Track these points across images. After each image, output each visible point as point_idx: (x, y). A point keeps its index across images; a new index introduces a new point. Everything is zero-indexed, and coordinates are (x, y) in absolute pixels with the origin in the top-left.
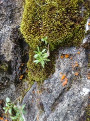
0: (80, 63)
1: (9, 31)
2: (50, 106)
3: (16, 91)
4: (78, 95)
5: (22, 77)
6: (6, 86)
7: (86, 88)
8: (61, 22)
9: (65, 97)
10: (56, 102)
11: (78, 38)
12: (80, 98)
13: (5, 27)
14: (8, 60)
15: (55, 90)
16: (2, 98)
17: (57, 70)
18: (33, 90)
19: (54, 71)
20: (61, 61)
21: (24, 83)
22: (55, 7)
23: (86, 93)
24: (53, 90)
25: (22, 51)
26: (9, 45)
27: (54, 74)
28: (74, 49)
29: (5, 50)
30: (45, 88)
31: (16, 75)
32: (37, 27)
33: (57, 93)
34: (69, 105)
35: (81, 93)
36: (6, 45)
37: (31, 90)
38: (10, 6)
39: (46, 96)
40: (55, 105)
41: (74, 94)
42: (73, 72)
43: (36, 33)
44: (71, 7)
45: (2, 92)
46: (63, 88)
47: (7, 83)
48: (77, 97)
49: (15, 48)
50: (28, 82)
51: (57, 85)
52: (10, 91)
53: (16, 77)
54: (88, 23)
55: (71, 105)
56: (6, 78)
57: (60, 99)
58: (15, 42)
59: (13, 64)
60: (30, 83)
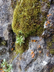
0: (42, 46)
1: (7, 26)
2: (24, 68)
3: (10, 56)
4: (40, 65)
5: (13, 49)
6: (4, 53)
7: (45, 61)
8: (28, 23)
9: (33, 64)
10: (28, 66)
11: (39, 32)
12: (41, 66)
13: (5, 24)
14: (6, 40)
15: (28, 59)
16: (2, 59)
17: (29, 48)
18: (18, 57)
19: (28, 49)
20: (32, 43)
21: (14, 53)
22: (25, 16)
23: (45, 64)
24: (27, 59)
25: (13, 36)
26: (6, 32)
27: (28, 50)
28: (38, 38)
29: (4, 35)
30: (23, 57)
31: (10, 48)
32: (18, 25)
33: (28, 61)
34: (34, 69)
35: (42, 64)
36: (5, 32)
37: (16, 57)
38: (7, 14)
39: (22, 62)
40: (27, 68)
41: (38, 63)
42: (38, 51)
43: (18, 28)
44: (34, 16)
45: (2, 56)
46: (32, 59)
47: (5, 51)
48: (39, 66)
49: (9, 34)
50: (16, 52)
51: (29, 56)
52: (7, 56)
53: (9, 49)
54: (45, 24)
55: (36, 69)
56: (5, 49)
57: (30, 65)
58: (9, 31)
59: (8, 42)
60: (16, 53)
